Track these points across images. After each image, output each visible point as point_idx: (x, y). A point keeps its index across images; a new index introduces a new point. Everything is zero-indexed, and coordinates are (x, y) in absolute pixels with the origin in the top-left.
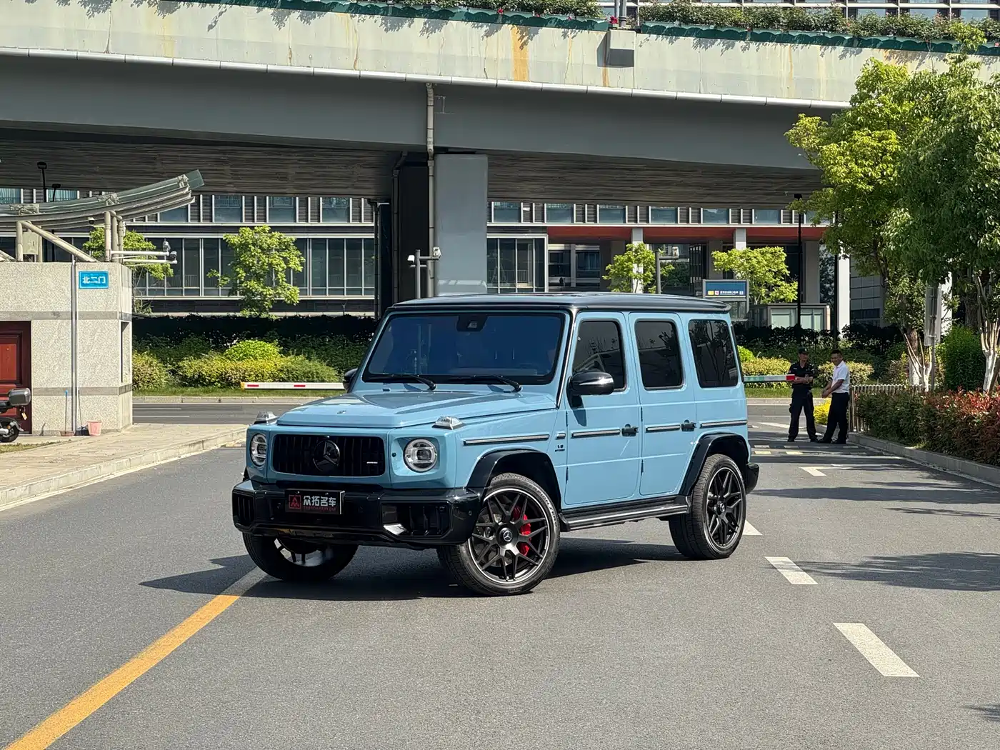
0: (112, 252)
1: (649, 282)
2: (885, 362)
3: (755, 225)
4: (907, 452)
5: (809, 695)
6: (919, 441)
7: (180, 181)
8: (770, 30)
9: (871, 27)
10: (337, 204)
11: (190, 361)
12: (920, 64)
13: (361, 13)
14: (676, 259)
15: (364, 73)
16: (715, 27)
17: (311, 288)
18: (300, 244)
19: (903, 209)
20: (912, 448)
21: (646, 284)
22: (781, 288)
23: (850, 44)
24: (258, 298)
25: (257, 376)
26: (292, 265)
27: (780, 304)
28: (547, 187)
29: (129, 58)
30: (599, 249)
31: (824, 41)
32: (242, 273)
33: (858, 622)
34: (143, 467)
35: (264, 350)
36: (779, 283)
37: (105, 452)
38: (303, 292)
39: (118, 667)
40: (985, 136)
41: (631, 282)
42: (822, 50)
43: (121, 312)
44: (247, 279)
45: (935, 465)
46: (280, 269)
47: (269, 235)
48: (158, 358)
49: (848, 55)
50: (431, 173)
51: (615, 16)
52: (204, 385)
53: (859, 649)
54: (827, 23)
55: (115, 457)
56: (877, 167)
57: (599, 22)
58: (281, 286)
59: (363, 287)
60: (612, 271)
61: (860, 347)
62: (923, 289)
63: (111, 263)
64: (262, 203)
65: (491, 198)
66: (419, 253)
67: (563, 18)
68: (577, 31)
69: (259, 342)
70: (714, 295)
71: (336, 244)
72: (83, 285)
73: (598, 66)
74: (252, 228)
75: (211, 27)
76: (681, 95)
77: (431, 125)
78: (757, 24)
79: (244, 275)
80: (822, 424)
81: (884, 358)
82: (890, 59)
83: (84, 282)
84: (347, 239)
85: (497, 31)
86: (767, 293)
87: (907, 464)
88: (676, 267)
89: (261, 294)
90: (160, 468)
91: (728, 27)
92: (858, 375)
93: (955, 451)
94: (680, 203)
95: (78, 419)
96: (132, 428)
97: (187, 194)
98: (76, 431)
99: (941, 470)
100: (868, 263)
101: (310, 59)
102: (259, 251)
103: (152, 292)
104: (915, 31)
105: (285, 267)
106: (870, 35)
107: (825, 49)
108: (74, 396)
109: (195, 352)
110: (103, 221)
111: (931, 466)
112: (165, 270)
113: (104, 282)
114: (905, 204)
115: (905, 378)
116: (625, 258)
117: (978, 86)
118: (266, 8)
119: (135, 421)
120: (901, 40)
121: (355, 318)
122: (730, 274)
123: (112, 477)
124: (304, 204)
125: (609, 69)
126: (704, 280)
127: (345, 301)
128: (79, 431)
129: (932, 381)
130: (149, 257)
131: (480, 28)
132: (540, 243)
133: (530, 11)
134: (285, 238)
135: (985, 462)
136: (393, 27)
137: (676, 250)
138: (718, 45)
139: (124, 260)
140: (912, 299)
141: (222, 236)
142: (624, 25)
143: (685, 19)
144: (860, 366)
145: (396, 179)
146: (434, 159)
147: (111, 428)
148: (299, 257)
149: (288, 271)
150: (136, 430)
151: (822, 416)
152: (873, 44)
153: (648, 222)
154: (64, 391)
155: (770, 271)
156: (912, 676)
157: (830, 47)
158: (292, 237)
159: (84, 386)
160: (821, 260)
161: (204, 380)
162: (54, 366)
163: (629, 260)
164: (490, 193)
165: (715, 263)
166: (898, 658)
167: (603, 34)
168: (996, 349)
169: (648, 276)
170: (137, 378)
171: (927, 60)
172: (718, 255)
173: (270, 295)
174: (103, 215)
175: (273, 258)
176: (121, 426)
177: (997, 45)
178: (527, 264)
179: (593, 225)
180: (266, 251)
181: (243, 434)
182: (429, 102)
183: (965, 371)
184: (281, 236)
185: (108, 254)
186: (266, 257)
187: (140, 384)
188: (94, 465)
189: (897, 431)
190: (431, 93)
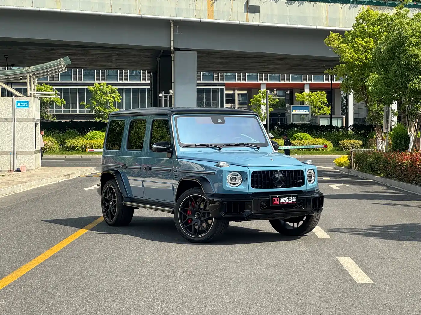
0: (31, 92)
2: (367, 140)
3: (313, 82)
4: (376, 178)
5: (321, 293)
6: (380, 173)
7: (60, 61)
10: (135, 73)
11: (69, 140)
15: (143, 16)
18: (120, 90)
19: (375, 73)
20: (377, 176)
21: (267, 107)
22: (324, 109)
23: (353, 3)
24: (102, 113)
25: (98, 146)
26: (116, 99)
27: (324, 115)
29: (42, 9)
30: (247, 93)
31: (342, 2)
32: (95, 103)
33: (347, 256)
34: (40, 186)
35: (101, 135)
36: (323, 107)
37: (26, 179)
40: (409, 40)
41: (260, 106)
42: (341, 6)
43: (35, 119)
44: (97, 105)
45: (387, 184)
46: (111, 101)
47: (107, 87)
48: (55, 138)
49: (352, 8)
50: (172, 59)
52: (75, 150)
53: (347, 270)
55: (28, 181)
56: (364, 55)
58: (111, 108)
60: (252, 102)
61: (357, 134)
62: (383, 108)
63: (30, 97)
64: (103, 73)
65: (199, 70)
66: (163, 93)
69: (99, 132)
70: (296, 112)
71: (135, 91)
72: (18, 106)
73: (244, 13)
74: (99, 84)
76: (280, 25)
77: (172, 39)
79: (96, 104)
80: (340, 166)
84: (140, 88)
86: (318, 111)
87: (376, 184)
88: (280, 100)
89: (103, 112)
92: (356, 146)
93: (396, 178)
94: (281, 73)
95: (16, 165)
96: (40, 169)
97: (63, 67)
98: (15, 170)
99: (390, 185)
100: (359, 97)
101: (120, 10)
102: (102, 93)
103: (56, 111)
105: (113, 100)
107: (342, 6)
108: (14, 155)
109: (71, 136)
110: (26, 79)
111: (385, 184)
112: (62, 102)
113: (27, 105)
114: (376, 71)
115: (375, 146)
116: (258, 96)
120: (375, 1)
122: (302, 103)
124: (121, 73)
125: (249, 14)
126: (292, 106)
129: (386, 148)
132: (222, 90)
134: (113, 88)
137: (275, 91)
138: (296, 3)
139: (37, 96)
140: (378, 112)
141: (87, 87)
144: (357, 141)
145: (158, 62)
146: (174, 53)
147: (31, 169)
148: (119, 96)
149: (114, 102)
150: (41, 170)
151: (340, 163)
152: (363, 3)
153: (268, 81)
154: (10, 153)
155: (320, 101)
156: (371, 283)
157: (345, 4)
158: (116, 87)
159: (19, 150)
160: (341, 97)
161: (75, 148)
162: (5, 142)
163: (260, 97)
164: (200, 68)
165: (296, 98)
166: (364, 274)
168: (414, 133)
169: (268, 104)
170: (46, 147)
171: (386, 9)
172: (297, 94)
173: (107, 112)
174: (26, 76)
175: (108, 97)
176: (35, 168)
177: (415, 4)
178: (216, 99)
179: (244, 82)
180: (105, 94)
181: (88, 171)
182: (171, 28)
183: (400, 143)
184: (111, 87)
185: (28, 93)
186: (105, 96)
187: (47, 150)
188: (18, 185)
189: (371, 169)
190: (172, 24)
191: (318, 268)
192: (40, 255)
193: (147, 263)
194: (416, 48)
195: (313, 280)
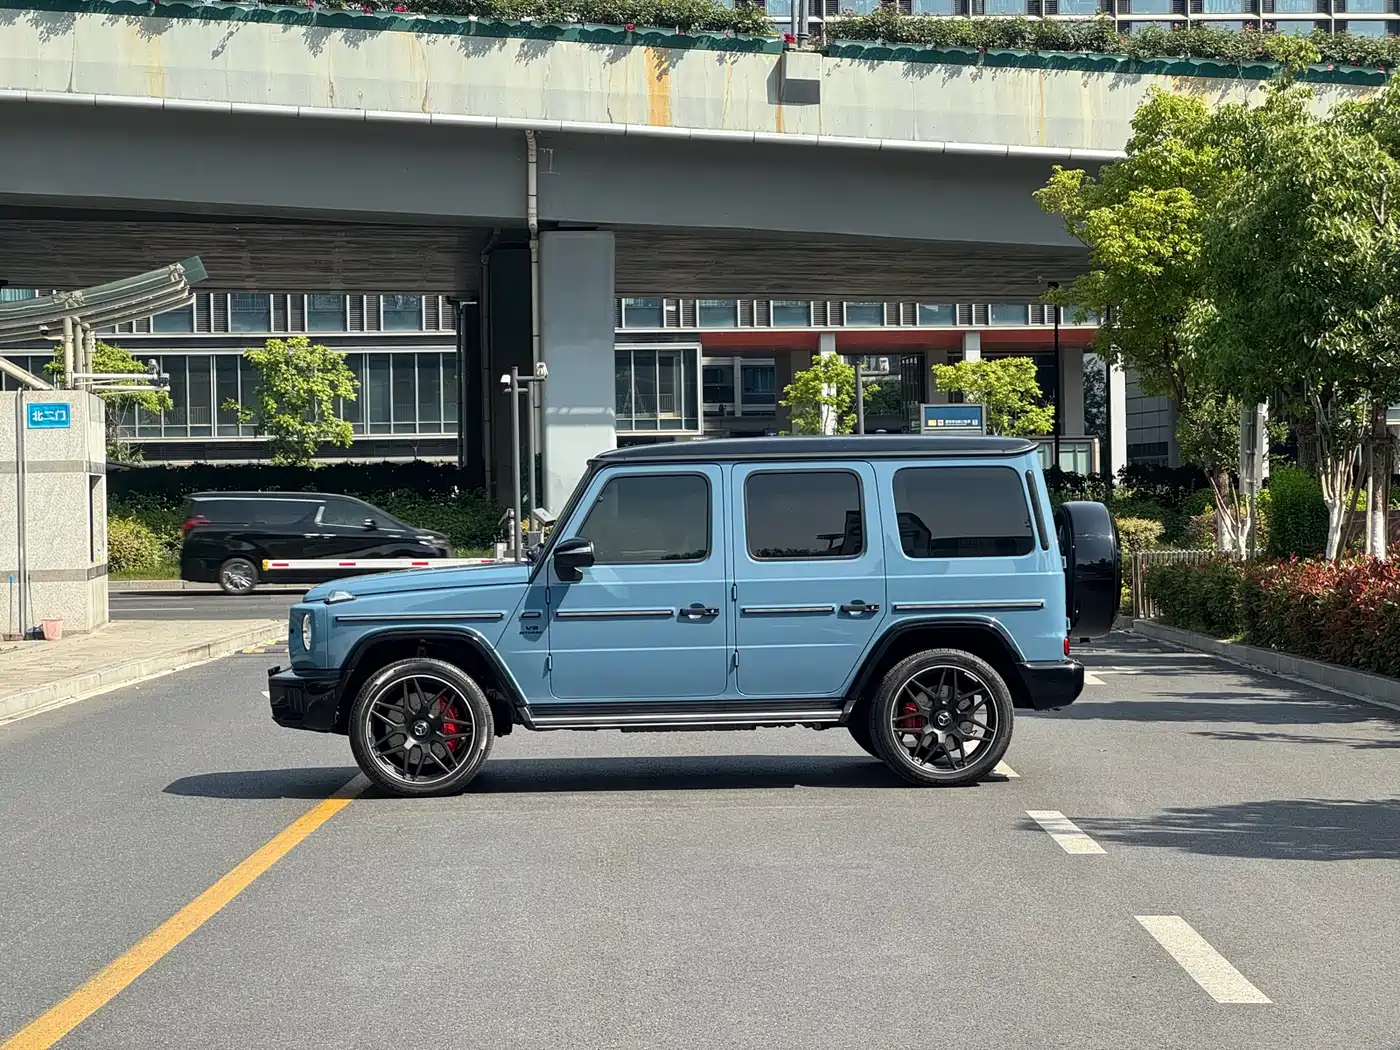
0: (75, 375)
1: (845, 409)
2: (1182, 518)
3: (993, 326)
4: (1221, 647)
6: (1236, 631)
7: (172, 272)
8: (1011, 51)
9: (1153, 45)
10: (404, 304)
12: (1222, 97)
13: (430, 32)
14: (884, 375)
15: (438, 117)
16: (935, 47)
17: (369, 423)
18: (353, 362)
19: (1206, 301)
20: (1225, 641)
21: (840, 411)
22: (1030, 415)
23: (1124, 68)
24: (295, 438)
26: (341, 391)
28: (699, 276)
29: (102, 98)
30: (773, 363)
31: (1088, 66)
32: (272, 405)
33: (1171, 914)
34: (119, 686)
36: (1028, 408)
37: (66, 664)
38: (358, 429)
39: (50, 1006)
40: (1322, 194)
41: (819, 409)
42: (1085, 78)
43: (90, 462)
44: (280, 411)
45: (1260, 666)
46: (325, 398)
47: (309, 349)
48: (148, 525)
49: (1122, 84)
50: (534, 258)
51: (793, 34)
53: (1177, 959)
54: (1091, 40)
55: (77, 672)
56: (1166, 240)
57: (769, 41)
58: (326, 421)
59: (443, 422)
60: (792, 394)
61: (1144, 497)
62: (1236, 414)
63: (74, 391)
64: (298, 306)
65: (620, 293)
66: (516, 372)
67: (719, 36)
68: (739, 54)
70: (937, 426)
71: (403, 362)
72: (34, 423)
73: (770, 103)
74: (284, 339)
75: (216, 54)
76: (887, 143)
77: (533, 190)
78: (993, 42)
79: (275, 406)
81: (1179, 512)
82: (1180, 89)
83: (35, 419)
84: (418, 354)
85: (625, 55)
86: (1011, 422)
87: (1219, 666)
88: (882, 387)
89: (299, 432)
90: (144, 686)
91: (952, 46)
92: (1142, 536)
93: (1289, 646)
94: (887, 297)
95: (29, 617)
96: (108, 628)
97: (183, 290)
98: (26, 634)
99: (1269, 672)
100: (1157, 378)
101: (360, 97)
102: (294, 372)
103: (143, 432)
104: (1216, 49)
105: (332, 395)
106: (1153, 56)
107: (1089, 77)
108: (22, 583)
110: (61, 331)
111: (1255, 668)
112: (162, 401)
113: (64, 419)
114: (1209, 294)
115: (1211, 540)
116: (811, 375)
117: (1310, 123)
118: (296, 26)
119: (113, 616)
120: (1197, 62)
121: (430, 464)
122: (958, 396)
123: (72, 701)
124: (358, 305)
125: (784, 107)
126: (923, 406)
127: (417, 440)
128: (29, 634)
129: (1250, 544)
130: (139, 383)
131: (600, 51)
132: (691, 355)
133: (672, 26)
134: (331, 354)
135: (1333, 662)
136: (478, 51)
137: (884, 361)
138: (939, 71)
139: (94, 387)
140: (1221, 428)
141: (242, 352)
142: (806, 46)
143: (892, 36)
144: (1145, 523)
145: (485, 268)
146: (538, 239)
147: (77, 629)
148: (352, 380)
149: (335, 400)
150: (112, 631)
152: (1157, 68)
153: (842, 324)
154: (9, 576)
155: (1014, 390)
156: (1261, 1002)
157: (1096, 73)
158: (341, 352)
159: (37, 568)
160: (1085, 374)
163: (817, 378)
164: (620, 286)
165: (938, 381)
166: (1237, 972)
167: (775, 58)
168: (1344, 499)
169: (843, 401)
170: (118, 555)
171: (1232, 91)
172: (940, 369)
173: (313, 434)
174: (61, 322)
175: (314, 382)
176: (90, 625)
177: (1331, 68)
178: (672, 386)
179: (764, 329)
180: (304, 372)
181: (269, 633)
182: (530, 157)
183: (1298, 531)
184: (325, 350)
185: (69, 377)
186: (304, 380)
187: (123, 564)
188: (47, 684)
189: (1204, 617)
190: (532, 145)
191: (1084, 953)
192: (165, 920)
193: (520, 942)
194: (1345, 219)
195: (1072, 996)
